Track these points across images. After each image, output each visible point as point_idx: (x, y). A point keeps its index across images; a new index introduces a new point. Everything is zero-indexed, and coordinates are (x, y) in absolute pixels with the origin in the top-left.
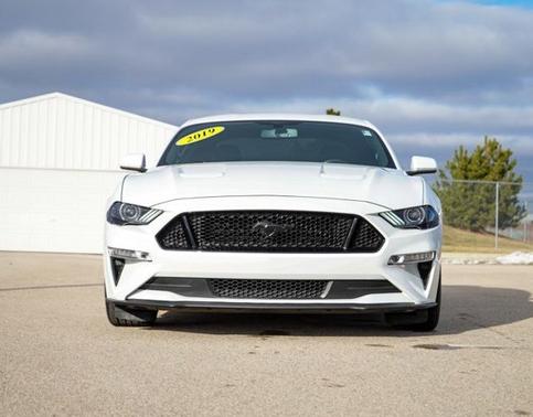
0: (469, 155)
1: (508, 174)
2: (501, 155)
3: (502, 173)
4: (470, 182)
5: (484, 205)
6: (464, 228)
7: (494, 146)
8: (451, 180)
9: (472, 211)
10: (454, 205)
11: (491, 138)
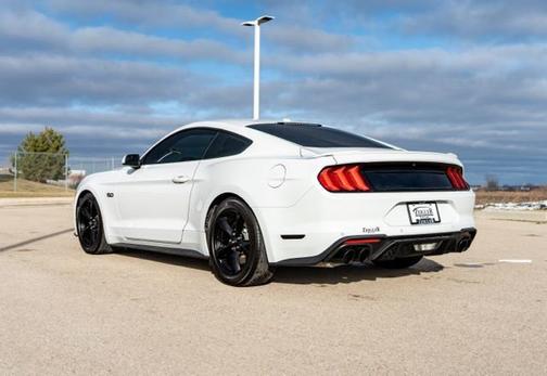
0: (36, 138)
1: (61, 149)
2: (56, 138)
3: (57, 148)
4: (39, 153)
5: (48, 167)
6: (36, 180)
7: (51, 132)
8: (25, 152)
9: (40, 171)
10: (30, 167)
11: (49, 128)
